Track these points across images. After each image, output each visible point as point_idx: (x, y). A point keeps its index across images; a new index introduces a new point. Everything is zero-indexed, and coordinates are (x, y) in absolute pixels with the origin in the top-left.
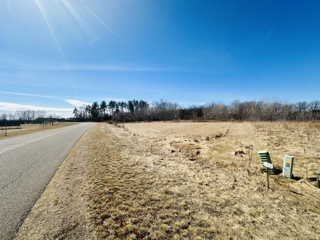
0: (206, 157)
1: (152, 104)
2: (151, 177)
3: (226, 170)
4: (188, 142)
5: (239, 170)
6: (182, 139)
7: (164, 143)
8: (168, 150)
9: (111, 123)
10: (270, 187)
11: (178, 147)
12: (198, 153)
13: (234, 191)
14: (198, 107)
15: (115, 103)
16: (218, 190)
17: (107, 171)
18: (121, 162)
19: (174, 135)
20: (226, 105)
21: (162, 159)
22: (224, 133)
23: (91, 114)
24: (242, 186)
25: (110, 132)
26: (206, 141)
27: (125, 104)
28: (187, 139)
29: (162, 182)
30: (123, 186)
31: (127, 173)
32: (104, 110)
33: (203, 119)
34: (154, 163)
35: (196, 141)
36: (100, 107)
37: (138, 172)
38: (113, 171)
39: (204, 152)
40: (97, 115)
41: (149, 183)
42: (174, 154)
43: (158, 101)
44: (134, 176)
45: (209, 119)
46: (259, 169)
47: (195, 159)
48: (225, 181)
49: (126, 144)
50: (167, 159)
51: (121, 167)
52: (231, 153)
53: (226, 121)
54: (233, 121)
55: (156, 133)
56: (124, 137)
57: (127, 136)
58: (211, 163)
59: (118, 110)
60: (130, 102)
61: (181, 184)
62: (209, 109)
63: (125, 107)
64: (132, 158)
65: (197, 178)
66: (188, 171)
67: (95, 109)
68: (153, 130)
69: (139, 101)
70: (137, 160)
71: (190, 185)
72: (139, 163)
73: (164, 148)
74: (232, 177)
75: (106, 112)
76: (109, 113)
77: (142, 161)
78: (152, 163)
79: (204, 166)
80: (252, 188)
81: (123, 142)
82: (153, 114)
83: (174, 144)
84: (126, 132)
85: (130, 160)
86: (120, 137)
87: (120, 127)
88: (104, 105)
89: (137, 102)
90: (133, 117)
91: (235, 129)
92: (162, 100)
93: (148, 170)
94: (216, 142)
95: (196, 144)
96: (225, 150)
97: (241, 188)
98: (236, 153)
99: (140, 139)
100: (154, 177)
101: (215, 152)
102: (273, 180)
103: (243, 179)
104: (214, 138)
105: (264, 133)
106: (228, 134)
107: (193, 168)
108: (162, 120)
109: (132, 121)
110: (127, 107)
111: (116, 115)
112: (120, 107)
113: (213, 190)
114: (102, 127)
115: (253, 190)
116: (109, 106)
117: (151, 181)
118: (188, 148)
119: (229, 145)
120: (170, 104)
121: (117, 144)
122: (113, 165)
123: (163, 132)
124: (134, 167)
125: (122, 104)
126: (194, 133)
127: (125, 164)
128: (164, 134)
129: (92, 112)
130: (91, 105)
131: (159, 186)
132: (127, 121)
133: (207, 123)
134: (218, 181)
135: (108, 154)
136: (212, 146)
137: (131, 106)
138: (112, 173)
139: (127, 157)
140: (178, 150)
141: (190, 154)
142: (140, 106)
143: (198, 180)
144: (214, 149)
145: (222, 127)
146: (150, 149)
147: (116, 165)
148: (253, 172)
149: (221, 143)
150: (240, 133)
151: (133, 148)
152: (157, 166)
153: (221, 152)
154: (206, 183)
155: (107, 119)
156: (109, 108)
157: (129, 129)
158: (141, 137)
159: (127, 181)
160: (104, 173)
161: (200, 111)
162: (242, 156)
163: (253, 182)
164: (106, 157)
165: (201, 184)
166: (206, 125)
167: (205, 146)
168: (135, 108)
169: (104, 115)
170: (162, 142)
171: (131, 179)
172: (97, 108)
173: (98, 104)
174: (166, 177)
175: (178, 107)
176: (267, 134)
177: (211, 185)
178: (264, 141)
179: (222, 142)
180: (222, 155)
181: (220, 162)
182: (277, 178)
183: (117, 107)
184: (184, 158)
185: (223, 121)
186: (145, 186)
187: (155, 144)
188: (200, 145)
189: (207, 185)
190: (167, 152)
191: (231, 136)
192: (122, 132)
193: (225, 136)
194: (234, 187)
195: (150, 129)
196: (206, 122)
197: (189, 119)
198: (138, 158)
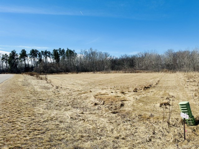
0: (130, 109)
1: (81, 53)
2: (63, 132)
3: (147, 122)
4: (114, 94)
5: (160, 122)
6: (108, 91)
7: (88, 96)
8: (91, 102)
9: (32, 75)
10: (187, 137)
11: (102, 99)
12: (122, 105)
13: (150, 144)
14: (130, 57)
15: (37, 51)
16: (134, 143)
17: (13, 128)
18: (33, 117)
19: (101, 87)
20: (160, 54)
21: (82, 113)
22: (154, 84)
23: (8, 65)
24: (160, 138)
25: (28, 85)
26: (134, 93)
27: (49, 53)
28: (113, 91)
29: (74, 137)
30: (28, 144)
31: (36, 130)
32: (25, 60)
33: (135, 69)
34: (71, 118)
35: (123, 93)
36: (19, 56)
37: (50, 128)
38: (20, 128)
39: (129, 104)
40: (16, 65)
41: (58, 140)
42: (96, 107)
43: (87, 50)
44: (44, 133)
45: (141, 70)
46: (180, 120)
47: (117, 112)
48: (144, 134)
49: (44, 98)
50: (87, 112)
51: (32, 123)
52: (156, 105)
53: (159, 71)
54: (166, 71)
55: (82, 85)
56: (44, 91)
57: (49, 89)
58: (133, 116)
59: (40, 60)
60: (55, 51)
61: (96, 139)
62: (142, 59)
63: (49, 56)
64: (47, 113)
65: (115, 132)
66: (107, 125)
67: (13, 58)
68: (79, 82)
69: (66, 50)
70: (52, 115)
71: (104, 140)
72: (54, 119)
73: (88, 101)
74: (151, 130)
75: (27, 62)
76: (30, 63)
77: (58, 116)
78: (70, 117)
79: (125, 119)
80: (168, 139)
81: (42, 95)
82: (81, 64)
83: (100, 96)
84: (48, 84)
85: (44, 116)
86: (39, 90)
87: (42, 79)
88: (24, 54)
89: (63, 51)
90: (59, 68)
91: (167, 79)
92: (91, 49)
93: (62, 125)
94: (144, 94)
95: (122, 96)
96: (151, 102)
97: (158, 140)
98: (161, 105)
99: (63, 92)
100: (66, 133)
101: (141, 104)
102: (190, 131)
103: (162, 132)
104: (142, 90)
105: (193, 84)
106: (157, 85)
107: (113, 121)
108: (91, 71)
109: (58, 72)
110: (51, 57)
111: (38, 65)
112: (43, 56)
113: (129, 143)
114: (20, 80)
115: (170, 142)
116: (30, 54)
117: (62, 137)
118: (112, 101)
119: (157, 96)
120: (100, 53)
121: (34, 98)
122: (22, 121)
123: (90, 84)
124: (46, 123)
125: (46, 53)
126: (122, 85)
127: (37, 120)
128: (91, 86)
129: (10, 62)
130: (8, 54)
131: (70, 142)
132: (52, 72)
133: (139, 74)
134: (136, 134)
135: (19, 109)
136: (138, 98)
137: (56, 55)
138: (19, 130)
139: (41, 112)
140: (102, 103)
141: (113, 106)
142: (67, 56)
143: (115, 134)
144: (140, 101)
145: (153, 78)
146: (71, 103)
147: (25, 122)
148: (173, 124)
149: (149, 95)
150: (170, 84)
151: (52, 102)
152: (74, 121)
153: (146, 104)
154: (122, 137)
155: (28, 70)
156: (30, 57)
157: (52, 81)
158: (65, 89)
159: (33, 139)
160: (9, 130)
161: (132, 61)
162: (166, 108)
163: (171, 134)
164: (16, 113)
165: (118, 138)
166: (137, 76)
167: (131, 98)
168: (61, 57)
169: (24, 66)
170: (86, 94)
171: (39, 136)
172: (16, 57)
173: (17, 53)
174: (81, 132)
175: (109, 57)
176: (196, 84)
177: (128, 139)
178: (192, 92)
179: (150, 93)
180: (146, 107)
181: (143, 114)
182: (195, 128)
183: (40, 56)
184: (106, 111)
185: (156, 71)
186: (54, 142)
187: (79, 97)
188: (127, 97)
189: (123, 139)
190: (90, 105)
191: (161, 87)
192: (43, 85)
193: (154, 87)
194: (150, 140)
195: (77, 81)
196: (138, 72)
197: (120, 70)
198: (54, 113)
